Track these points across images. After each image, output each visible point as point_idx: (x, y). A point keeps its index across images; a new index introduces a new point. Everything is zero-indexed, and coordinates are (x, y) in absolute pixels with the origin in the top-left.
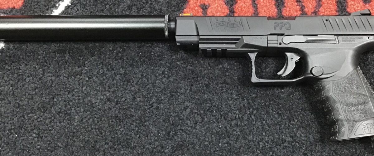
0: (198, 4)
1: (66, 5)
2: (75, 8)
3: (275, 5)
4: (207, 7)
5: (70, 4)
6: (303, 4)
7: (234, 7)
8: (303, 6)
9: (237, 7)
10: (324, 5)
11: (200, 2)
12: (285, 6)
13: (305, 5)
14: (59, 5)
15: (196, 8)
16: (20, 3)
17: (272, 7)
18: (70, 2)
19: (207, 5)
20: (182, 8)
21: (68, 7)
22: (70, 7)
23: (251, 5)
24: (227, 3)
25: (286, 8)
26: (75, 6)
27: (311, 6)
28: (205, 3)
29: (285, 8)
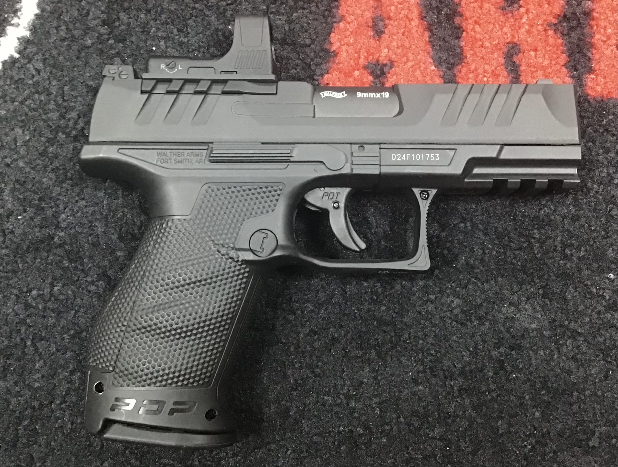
0: (362, 61)
4: (386, 70)
5: (17, 56)
11: (366, 58)
12: (591, 71)
15: (357, 73)
19: (385, 65)
20: (318, 72)
25: (597, 75)
28: (381, 58)
29: (592, 76)
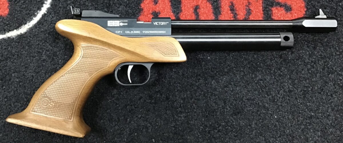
1: (43, 14)
2: (51, 16)
3: (213, 13)
5: (46, 13)
6: (236, 12)
7: (179, 15)
8: (236, 14)
9: (182, 15)
10: (253, 13)
13: (237, 13)
14: (38, 13)
16: (7, 12)
17: (211, 14)
18: (46, 11)
20: (137, 16)
21: (44, 16)
22: (47, 15)
23: (193, 14)
24: (174, 12)
26: (50, 14)
27: (242, 14)
